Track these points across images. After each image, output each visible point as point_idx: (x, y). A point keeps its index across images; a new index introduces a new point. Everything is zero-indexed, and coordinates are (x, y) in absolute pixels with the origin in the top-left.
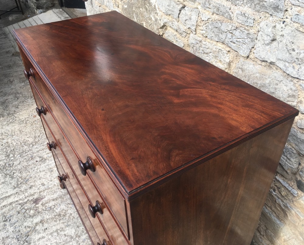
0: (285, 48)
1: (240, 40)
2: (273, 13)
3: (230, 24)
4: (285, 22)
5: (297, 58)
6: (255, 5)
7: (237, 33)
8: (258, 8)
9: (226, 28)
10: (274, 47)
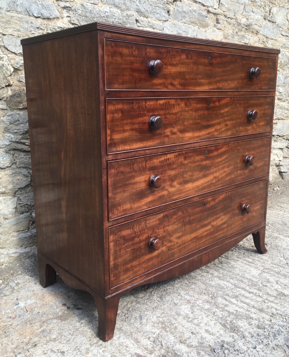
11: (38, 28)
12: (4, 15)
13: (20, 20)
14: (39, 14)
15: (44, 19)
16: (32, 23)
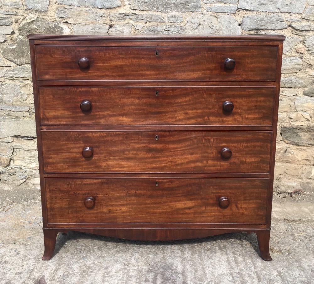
0: (208, 27)
1: (175, 32)
2: (194, 10)
3: (164, 25)
4: (203, 13)
5: (217, 30)
6: (181, 9)
7: (172, 29)
8: (183, 10)
9: (162, 29)
10: (201, 28)
11: (101, 16)
12: (75, 10)
13: (87, 12)
14: (102, 6)
15: (107, 9)
16: (96, 13)
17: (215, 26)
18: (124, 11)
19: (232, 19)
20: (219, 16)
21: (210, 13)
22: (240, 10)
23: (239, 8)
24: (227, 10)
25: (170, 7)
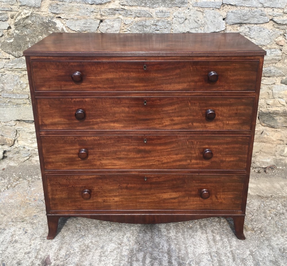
0: (194, 21)
1: (163, 27)
2: (181, 6)
3: (152, 20)
4: (189, 8)
5: (202, 24)
6: (168, 5)
7: (160, 23)
8: (170, 5)
9: (150, 23)
10: (187, 23)
11: (92, 12)
12: (67, 6)
13: (79, 8)
14: (92, 2)
15: (97, 5)
16: (87, 9)
17: (200, 21)
18: (113, 7)
19: (216, 14)
20: (204, 11)
21: (196, 8)
22: (224, 5)
23: (224, 3)
24: (212, 5)
25: (158, 3)
